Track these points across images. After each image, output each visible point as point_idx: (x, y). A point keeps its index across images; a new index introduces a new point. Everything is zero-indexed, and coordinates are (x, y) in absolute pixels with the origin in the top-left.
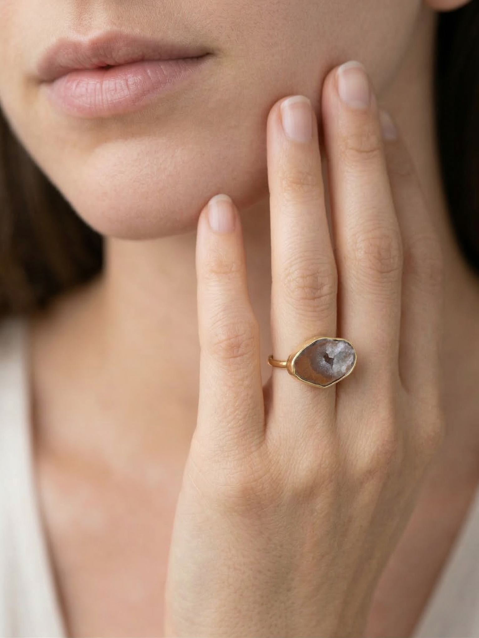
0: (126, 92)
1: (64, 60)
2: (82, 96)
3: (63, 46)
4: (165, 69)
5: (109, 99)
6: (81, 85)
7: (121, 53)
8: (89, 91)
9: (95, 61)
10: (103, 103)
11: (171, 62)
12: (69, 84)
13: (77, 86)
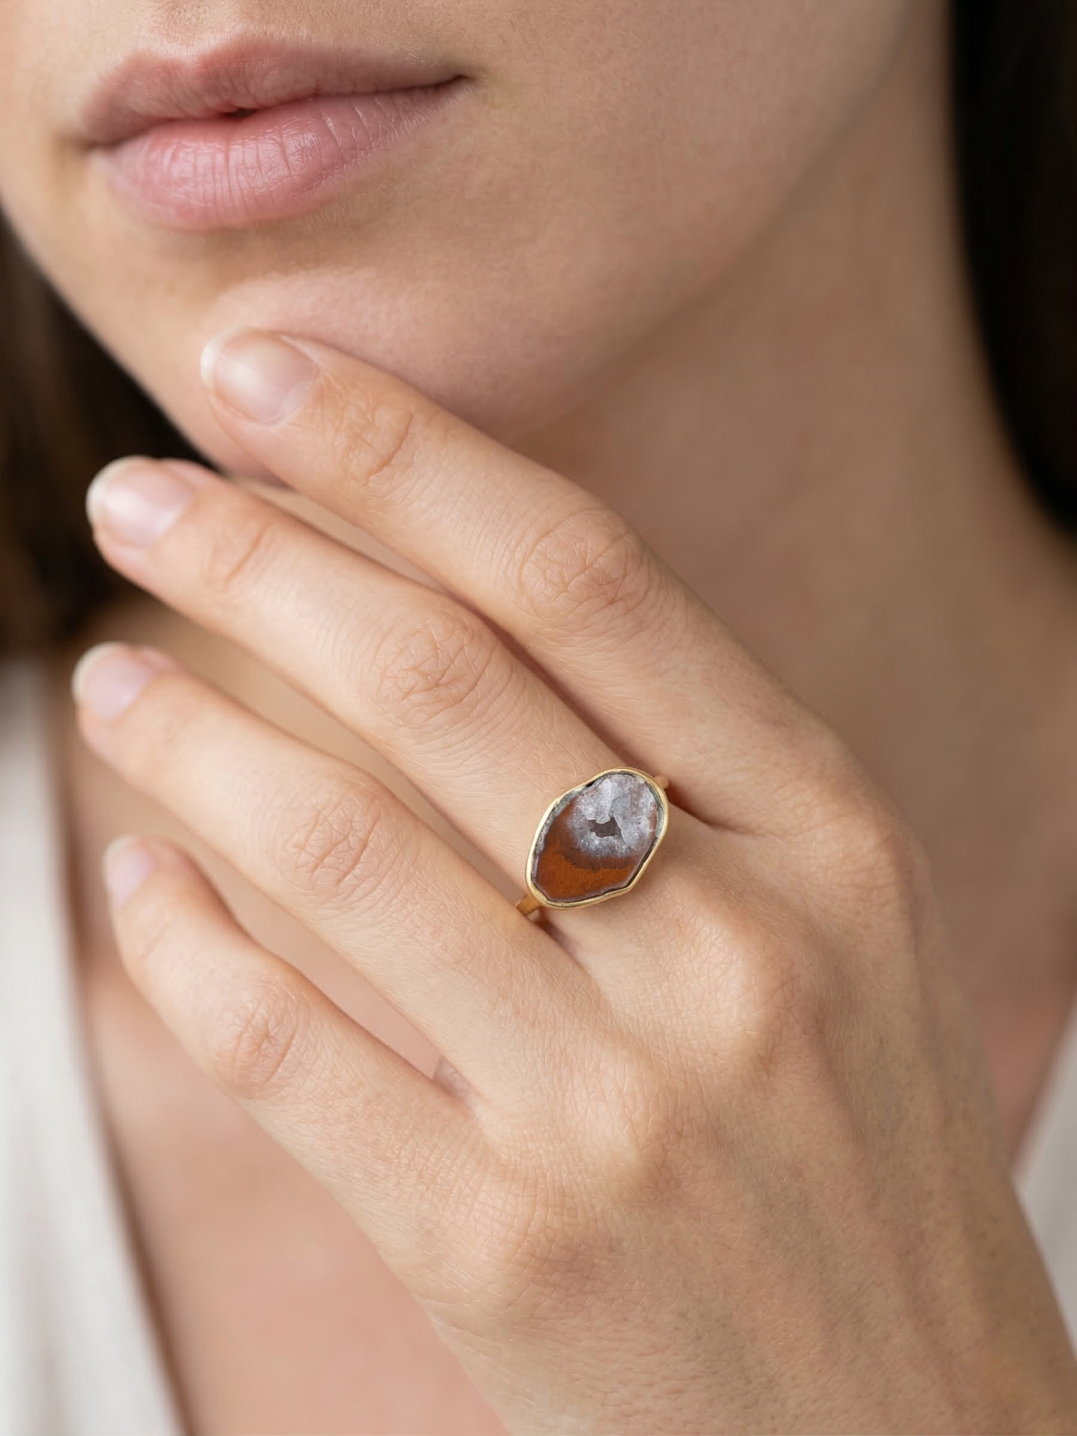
0: (283, 172)
1: (143, 100)
2: (184, 180)
3: (138, 69)
4: (365, 116)
5: (245, 185)
6: (181, 155)
7: (268, 83)
8: (201, 171)
9: (212, 102)
10: (231, 196)
11: (379, 101)
12: (154, 155)
13: (174, 157)
